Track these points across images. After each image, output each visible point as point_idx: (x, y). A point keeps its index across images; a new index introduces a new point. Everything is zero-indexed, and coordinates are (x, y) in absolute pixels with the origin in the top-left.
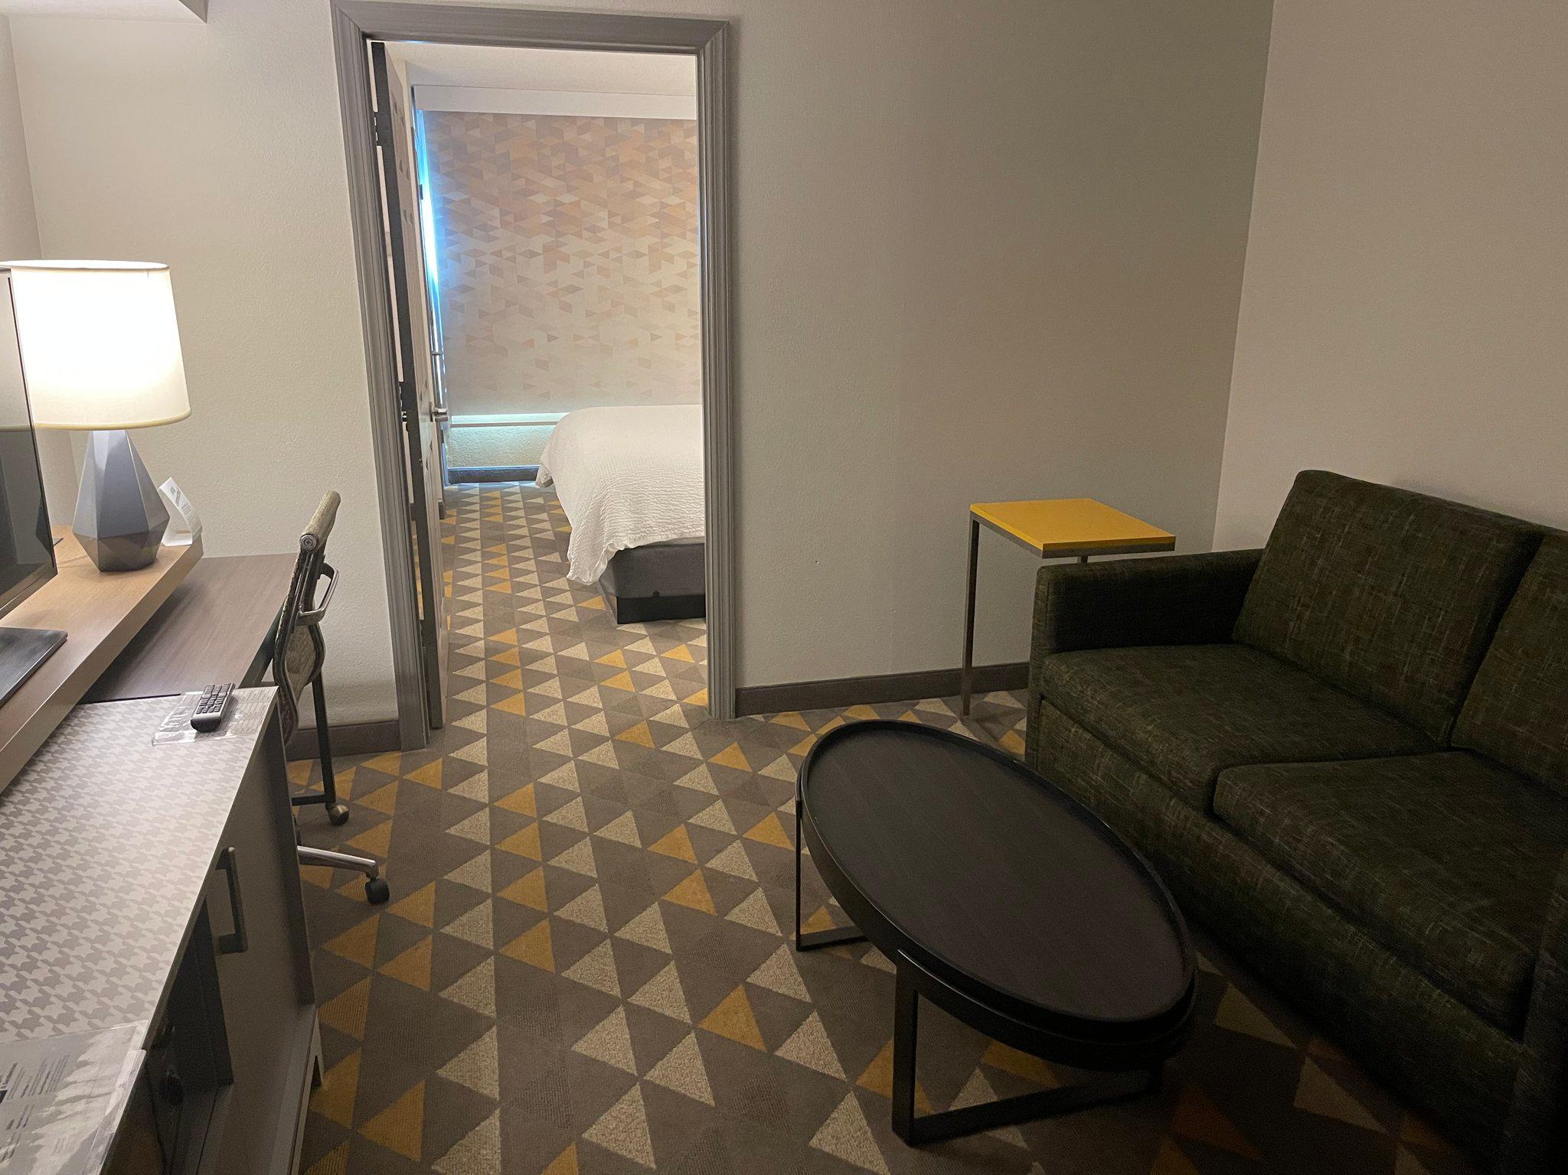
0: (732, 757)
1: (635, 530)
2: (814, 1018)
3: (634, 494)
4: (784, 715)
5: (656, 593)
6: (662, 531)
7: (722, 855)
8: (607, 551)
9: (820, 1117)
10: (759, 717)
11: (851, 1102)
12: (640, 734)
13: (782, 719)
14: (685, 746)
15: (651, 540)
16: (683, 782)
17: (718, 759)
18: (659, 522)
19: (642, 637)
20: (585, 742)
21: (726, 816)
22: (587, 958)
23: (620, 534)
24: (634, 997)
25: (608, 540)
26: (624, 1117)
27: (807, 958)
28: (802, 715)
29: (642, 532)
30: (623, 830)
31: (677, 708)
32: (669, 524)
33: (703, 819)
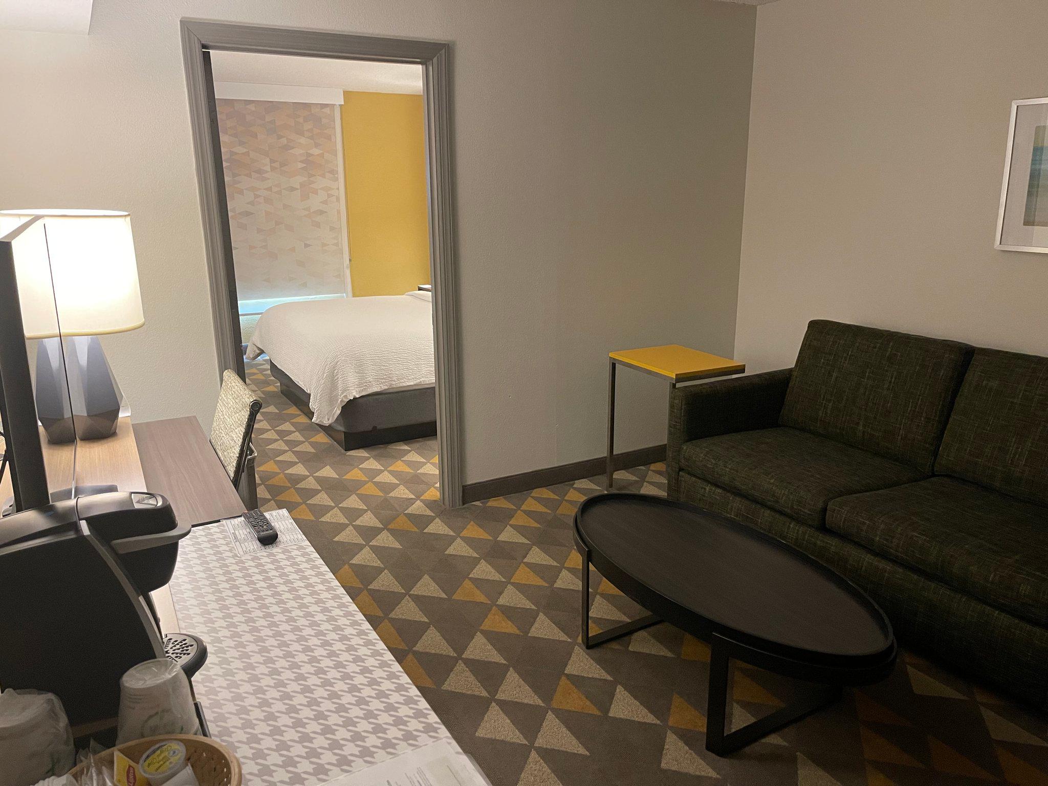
0: (473, 530)
1: (360, 385)
2: (619, 689)
3: (357, 360)
4: (494, 500)
5: (375, 428)
6: (378, 384)
7: (504, 595)
8: (342, 401)
9: (659, 749)
10: (478, 503)
11: (671, 738)
12: (401, 523)
13: (493, 503)
14: (438, 527)
15: (370, 391)
16: (450, 551)
17: (465, 533)
18: (376, 379)
19: (368, 459)
20: (369, 533)
21: (493, 571)
22: (452, 675)
23: (351, 388)
24: (498, 695)
25: (342, 393)
26: (536, 772)
27: (596, 652)
28: (505, 498)
29: (364, 386)
30: (427, 587)
31: (418, 503)
32: (382, 379)
33: (476, 573)
